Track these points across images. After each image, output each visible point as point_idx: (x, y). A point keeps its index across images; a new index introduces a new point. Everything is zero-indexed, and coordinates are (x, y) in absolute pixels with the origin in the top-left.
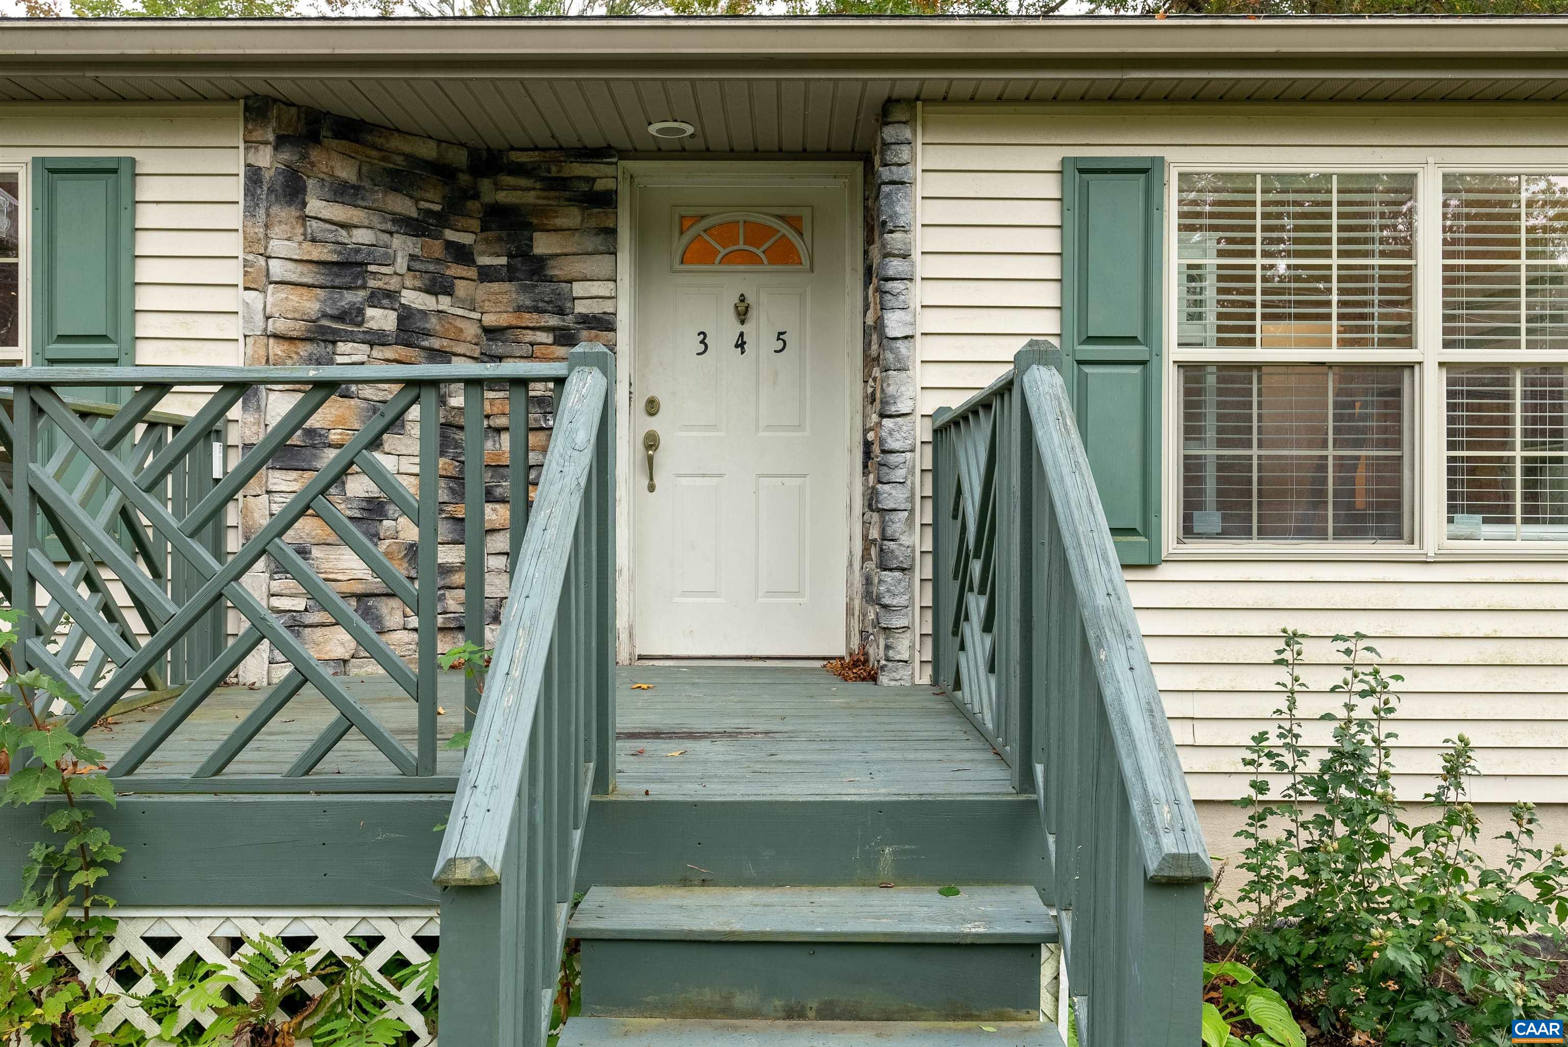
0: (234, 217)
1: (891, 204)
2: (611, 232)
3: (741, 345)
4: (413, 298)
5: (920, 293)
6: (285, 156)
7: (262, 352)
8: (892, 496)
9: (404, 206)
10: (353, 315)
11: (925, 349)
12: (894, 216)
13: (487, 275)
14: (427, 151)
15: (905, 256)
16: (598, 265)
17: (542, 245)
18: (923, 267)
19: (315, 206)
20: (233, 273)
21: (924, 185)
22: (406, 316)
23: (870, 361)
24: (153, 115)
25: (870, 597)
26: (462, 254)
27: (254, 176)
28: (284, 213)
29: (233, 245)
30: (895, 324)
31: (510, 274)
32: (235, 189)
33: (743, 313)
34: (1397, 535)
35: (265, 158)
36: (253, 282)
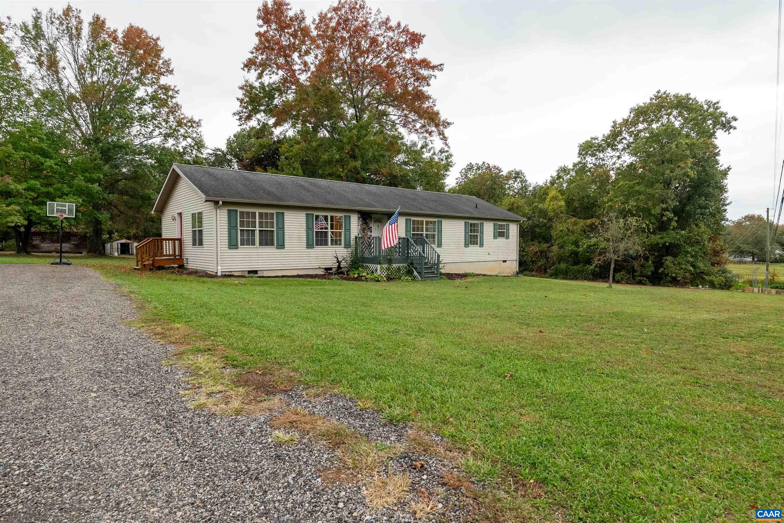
0: (357, 220)
27: (358, 217)
29: (357, 222)
36: (359, 225)
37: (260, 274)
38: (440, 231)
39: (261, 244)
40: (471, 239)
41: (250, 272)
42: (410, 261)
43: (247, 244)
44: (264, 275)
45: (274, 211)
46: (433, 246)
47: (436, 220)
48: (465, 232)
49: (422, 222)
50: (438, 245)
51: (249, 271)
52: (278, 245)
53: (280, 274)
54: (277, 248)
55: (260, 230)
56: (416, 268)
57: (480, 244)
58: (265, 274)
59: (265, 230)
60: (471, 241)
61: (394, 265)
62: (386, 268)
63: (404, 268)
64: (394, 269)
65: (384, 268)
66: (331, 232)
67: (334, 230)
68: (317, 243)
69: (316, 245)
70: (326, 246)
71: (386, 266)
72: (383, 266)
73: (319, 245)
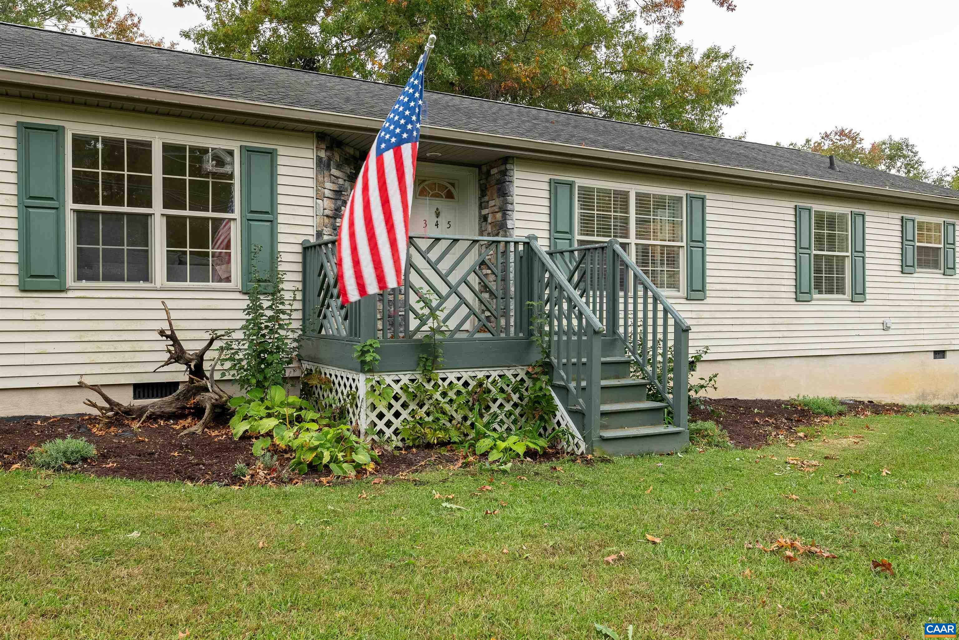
0: (311, 173)
1: (509, 188)
3: (437, 225)
5: (516, 215)
6: (328, 154)
7: (322, 221)
12: (510, 191)
15: (512, 204)
18: (517, 207)
19: (333, 171)
20: (311, 193)
21: (517, 183)
24: (283, 134)
27: (319, 160)
28: (325, 173)
29: (311, 183)
32: (312, 164)
33: (438, 215)
35: (323, 154)
36: (320, 197)
38: (697, 236)
40: (818, 271)
42: (536, 356)
46: (664, 292)
47: (680, 192)
48: (798, 245)
49: (623, 197)
50: (691, 289)
56: (563, 390)
57: (854, 292)
60: (818, 280)
61: (452, 376)
62: (405, 389)
63: (509, 390)
64: (452, 394)
65: (397, 388)
66: (169, 218)
67: (187, 213)
68: (86, 271)
69: (80, 277)
70: (141, 284)
71: (405, 379)
72: (388, 379)
73: (88, 279)
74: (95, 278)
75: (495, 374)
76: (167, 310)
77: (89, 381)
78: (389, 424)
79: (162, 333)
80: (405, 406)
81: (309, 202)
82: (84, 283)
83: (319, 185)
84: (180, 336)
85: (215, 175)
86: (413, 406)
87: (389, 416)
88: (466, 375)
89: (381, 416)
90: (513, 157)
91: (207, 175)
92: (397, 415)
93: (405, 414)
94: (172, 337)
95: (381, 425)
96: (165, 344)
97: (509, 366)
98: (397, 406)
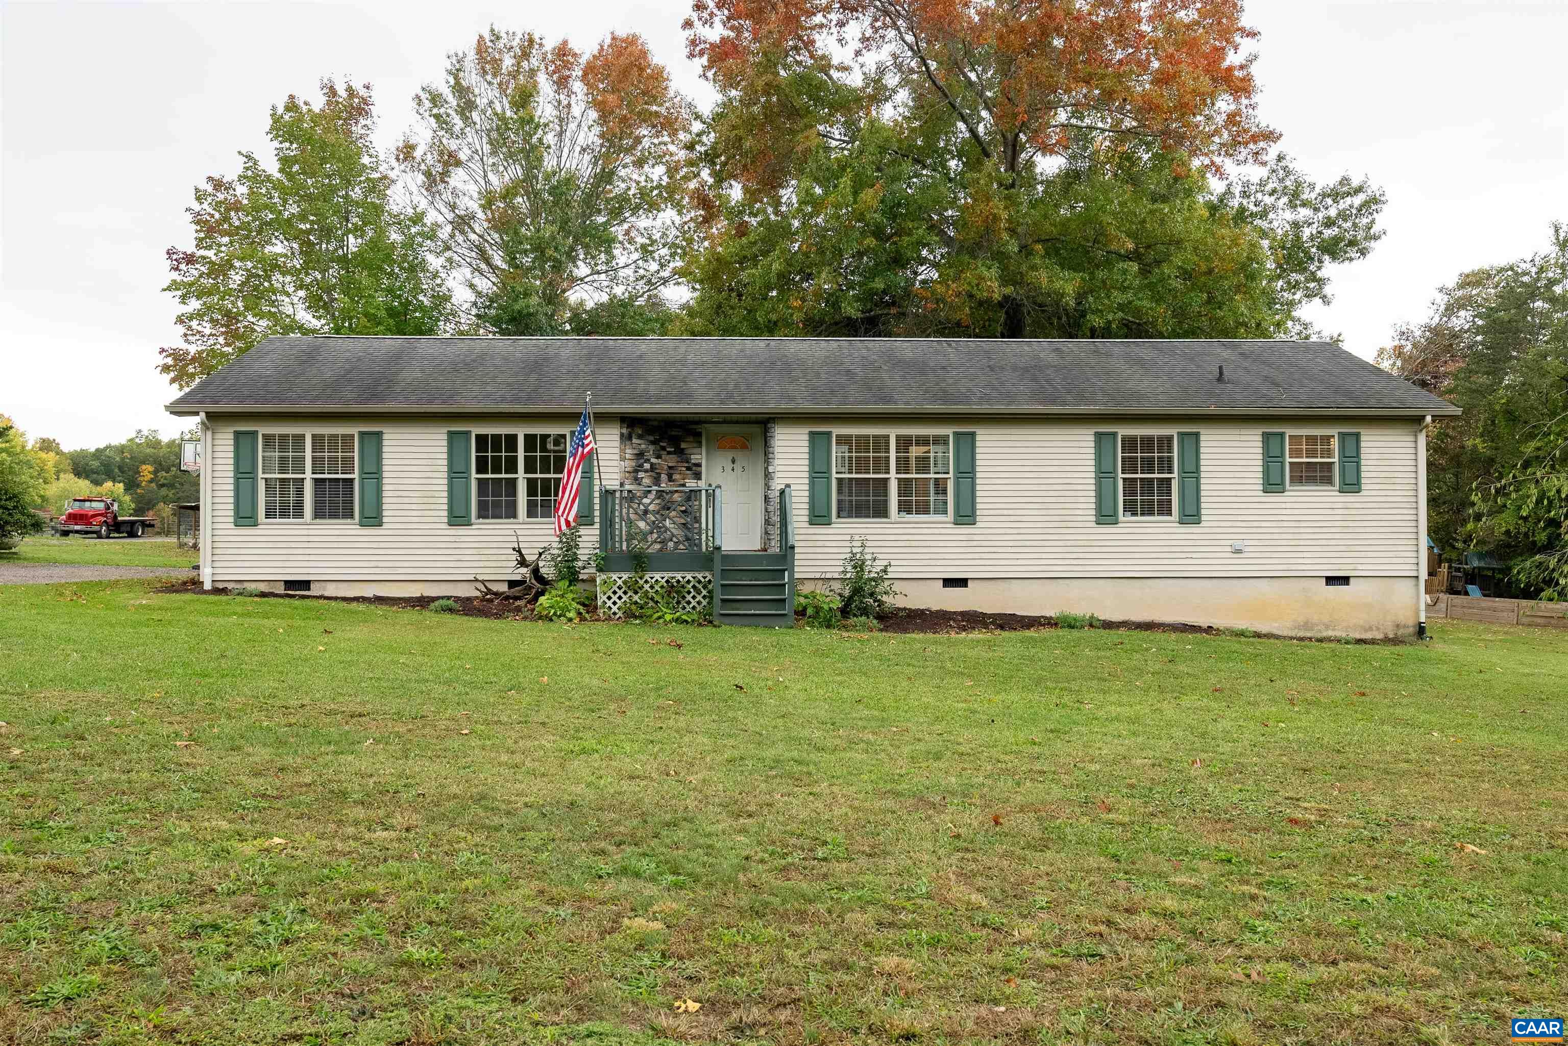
0: (617, 444)
1: (770, 441)
2: (700, 442)
3: (733, 469)
4: (653, 460)
5: (776, 462)
6: (629, 431)
7: (624, 475)
8: (771, 508)
9: (651, 438)
10: (641, 466)
11: (778, 475)
12: (771, 444)
13: (669, 453)
14: (655, 423)
16: (696, 450)
17: (683, 445)
18: (777, 456)
19: (634, 441)
20: (617, 457)
21: (777, 437)
22: (652, 464)
23: (766, 476)
25: (766, 533)
26: (663, 448)
27: (622, 435)
28: (628, 443)
29: (617, 451)
30: (771, 469)
31: (674, 453)
32: (618, 438)
33: (733, 462)
34: (886, 517)
35: (624, 431)
36: (623, 459)
37: (315, 590)
38: (965, 468)
39: (319, 514)
40: (1129, 493)
41: (289, 584)
43: (281, 516)
44: (327, 594)
45: (353, 430)
47: (946, 431)
48: (1098, 470)
49: (884, 439)
50: (959, 515)
51: (286, 582)
52: (363, 516)
53: (369, 591)
54: (362, 525)
55: (316, 480)
57: (1183, 514)
58: (331, 591)
59: (330, 480)
60: (1130, 502)
61: (657, 576)
62: (625, 582)
63: (700, 586)
64: (657, 588)
65: (620, 582)
66: (528, 479)
67: (538, 475)
68: (482, 513)
69: (480, 516)
70: (512, 520)
71: (625, 576)
72: (615, 576)
73: (484, 517)
74: (486, 517)
75: (689, 576)
76: (517, 536)
77: (480, 578)
78: (615, 603)
79: (514, 549)
80: (625, 593)
81: (615, 463)
82: (481, 520)
83: (622, 451)
84: (524, 552)
85: (555, 451)
86: (630, 593)
87: (615, 598)
88: (667, 575)
89: (609, 598)
90: (774, 419)
91: (549, 451)
92: (620, 598)
93: (625, 598)
94: (519, 551)
95: (609, 603)
96: (515, 556)
97: (699, 571)
98: (620, 593)
